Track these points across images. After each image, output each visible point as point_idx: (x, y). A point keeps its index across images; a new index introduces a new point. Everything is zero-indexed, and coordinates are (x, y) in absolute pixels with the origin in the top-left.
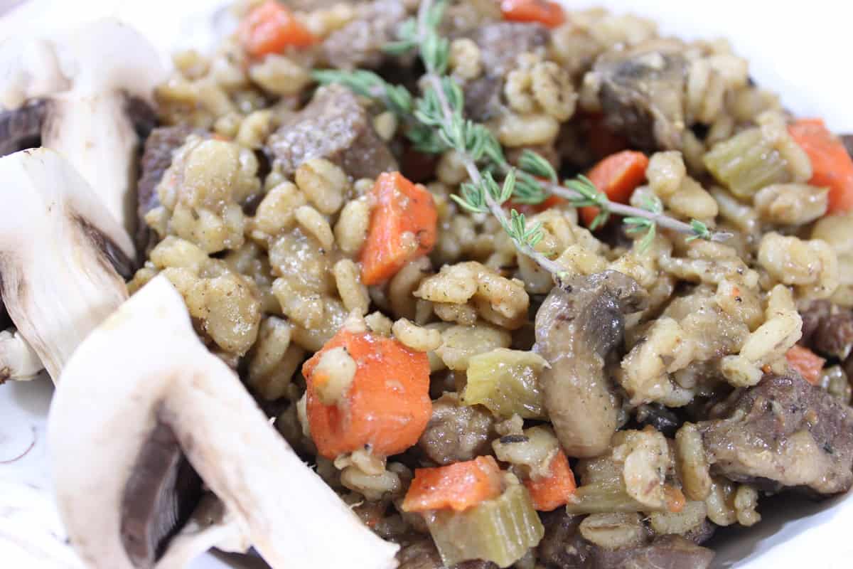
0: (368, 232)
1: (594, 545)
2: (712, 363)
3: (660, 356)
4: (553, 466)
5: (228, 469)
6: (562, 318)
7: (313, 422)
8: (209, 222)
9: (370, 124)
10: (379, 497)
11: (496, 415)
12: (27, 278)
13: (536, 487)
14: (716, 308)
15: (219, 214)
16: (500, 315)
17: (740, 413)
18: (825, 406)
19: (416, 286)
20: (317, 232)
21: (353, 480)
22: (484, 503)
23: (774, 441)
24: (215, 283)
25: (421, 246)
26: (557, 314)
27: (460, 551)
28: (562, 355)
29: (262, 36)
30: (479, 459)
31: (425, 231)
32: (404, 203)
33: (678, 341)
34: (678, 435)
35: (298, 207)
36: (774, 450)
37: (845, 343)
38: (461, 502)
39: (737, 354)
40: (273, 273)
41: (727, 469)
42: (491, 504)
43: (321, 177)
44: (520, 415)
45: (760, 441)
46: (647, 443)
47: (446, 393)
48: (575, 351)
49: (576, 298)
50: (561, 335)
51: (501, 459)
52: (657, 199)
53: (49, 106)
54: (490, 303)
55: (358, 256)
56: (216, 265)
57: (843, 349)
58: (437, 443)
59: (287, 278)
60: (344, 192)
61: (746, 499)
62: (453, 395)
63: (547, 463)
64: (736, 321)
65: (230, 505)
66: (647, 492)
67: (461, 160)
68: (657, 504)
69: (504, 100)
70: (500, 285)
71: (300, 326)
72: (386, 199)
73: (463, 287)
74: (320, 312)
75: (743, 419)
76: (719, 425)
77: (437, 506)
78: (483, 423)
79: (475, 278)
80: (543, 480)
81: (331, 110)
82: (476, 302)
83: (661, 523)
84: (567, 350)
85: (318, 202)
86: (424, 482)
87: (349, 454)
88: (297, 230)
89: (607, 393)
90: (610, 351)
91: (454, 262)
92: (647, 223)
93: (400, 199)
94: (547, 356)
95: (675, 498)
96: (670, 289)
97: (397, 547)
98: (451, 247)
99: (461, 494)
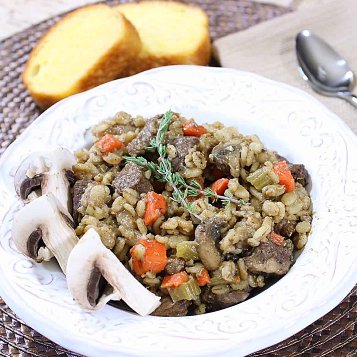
0: (145, 210)
1: (216, 294)
2: (246, 240)
3: (229, 240)
4: (202, 273)
5: (114, 278)
6: (202, 231)
7: (134, 266)
8: (99, 211)
9: (144, 175)
10: (154, 286)
11: (186, 260)
12: (49, 231)
13: (198, 279)
14: (247, 225)
15: (101, 208)
16: (185, 231)
17: (254, 254)
18: (280, 251)
19: (161, 225)
20: (131, 211)
21: (147, 281)
22: (183, 283)
23: (263, 261)
24: (102, 228)
25: (162, 213)
26: (201, 230)
27: (178, 298)
28: (202, 242)
29: (106, 147)
30: (181, 272)
31: (162, 208)
32: (156, 201)
33: (234, 235)
34: (238, 262)
35: (124, 204)
36: (263, 264)
37: (290, 232)
38: (177, 284)
39: (252, 237)
40: (118, 224)
41: (251, 270)
42: (185, 283)
43: (130, 194)
44: (192, 259)
45: (260, 262)
46: (228, 264)
47: (171, 255)
48: (206, 240)
49: (206, 225)
50: (202, 236)
51: (188, 272)
52: (231, 194)
53: (43, 177)
54: (182, 228)
55: (143, 217)
56: (101, 223)
57: (290, 234)
58: (169, 269)
59: (123, 225)
60: (137, 198)
61: (260, 279)
62: (174, 255)
63: (201, 272)
64: (252, 228)
65: (115, 288)
66: (228, 277)
67: (172, 185)
68: (231, 281)
69: (184, 164)
70: (184, 223)
71: (128, 239)
72: (150, 200)
73: (174, 224)
74: (133, 234)
75: (254, 256)
76: (249, 258)
77: (171, 286)
78: (182, 263)
79: (177, 221)
80: (200, 277)
81: (131, 171)
82: (178, 228)
83: (234, 287)
84: (204, 240)
85: (130, 202)
86: (167, 280)
87: (145, 273)
88: (124, 211)
89: (216, 251)
90: (217, 239)
91: (171, 217)
92: (228, 201)
93: (154, 199)
94: (198, 242)
95: (237, 279)
96: (236, 220)
97: (160, 298)
98: (171, 212)
99: (176, 282)
